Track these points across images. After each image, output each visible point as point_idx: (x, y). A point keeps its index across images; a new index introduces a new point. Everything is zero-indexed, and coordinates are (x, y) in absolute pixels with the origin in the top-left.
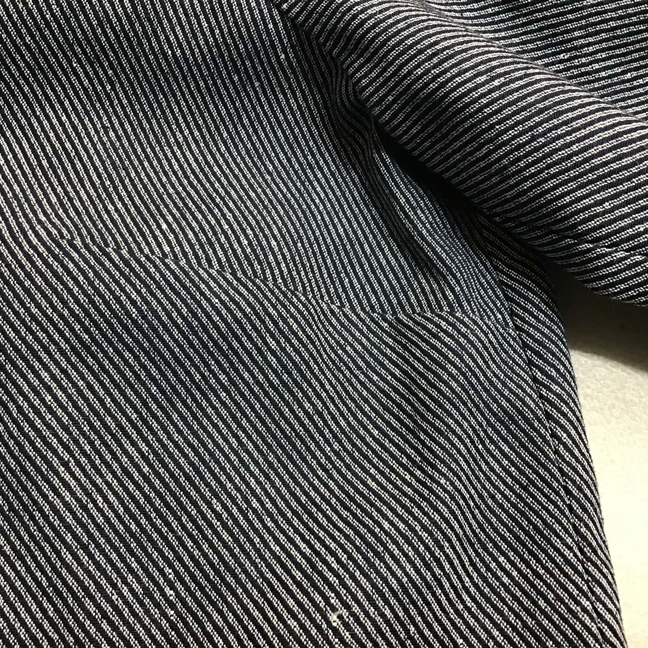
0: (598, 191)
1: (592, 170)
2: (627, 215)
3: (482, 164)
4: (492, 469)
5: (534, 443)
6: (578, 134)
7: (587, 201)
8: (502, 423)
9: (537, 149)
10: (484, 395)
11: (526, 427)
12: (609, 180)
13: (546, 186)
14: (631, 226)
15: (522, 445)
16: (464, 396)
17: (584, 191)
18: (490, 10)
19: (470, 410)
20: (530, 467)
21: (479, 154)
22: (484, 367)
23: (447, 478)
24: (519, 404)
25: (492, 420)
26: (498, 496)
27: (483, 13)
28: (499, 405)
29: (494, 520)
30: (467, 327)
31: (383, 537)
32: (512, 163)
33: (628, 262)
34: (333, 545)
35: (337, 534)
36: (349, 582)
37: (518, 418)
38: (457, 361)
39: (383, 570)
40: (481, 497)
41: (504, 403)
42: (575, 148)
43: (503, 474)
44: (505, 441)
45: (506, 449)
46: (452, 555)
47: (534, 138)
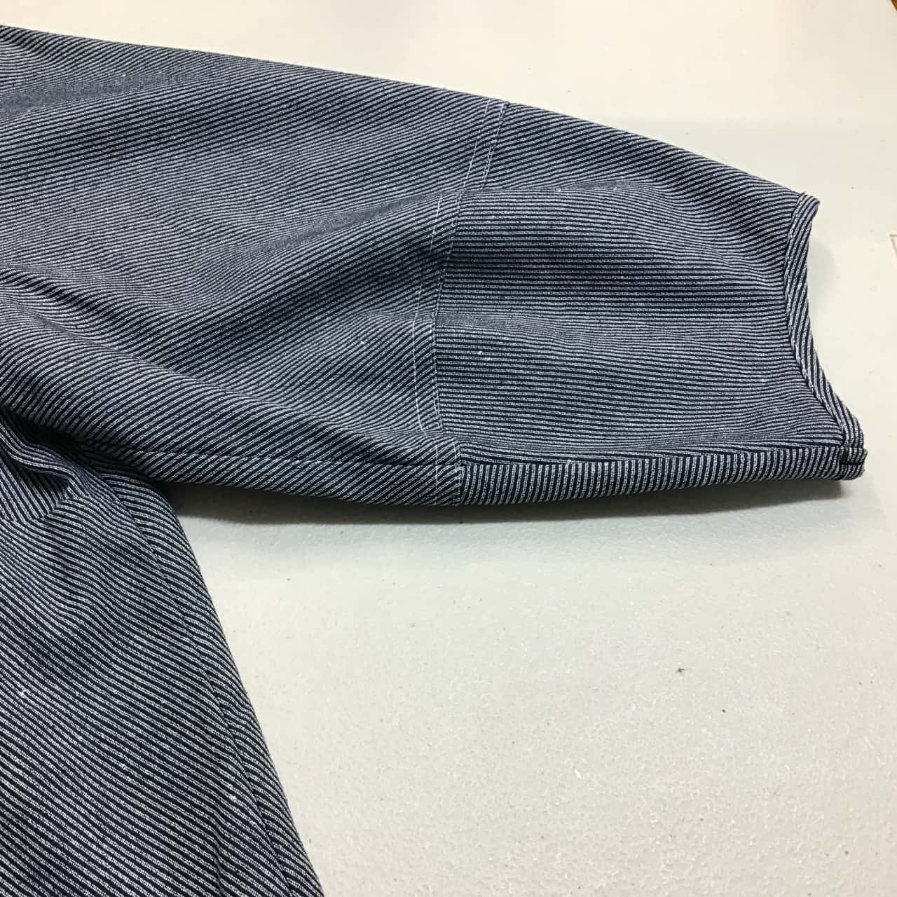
0: (139, 419)
1: (133, 407)
2: (159, 430)
3: (66, 413)
4: (120, 585)
5: (144, 561)
6: (123, 389)
7: (133, 426)
8: (120, 555)
9: (97, 399)
10: (104, 540)
11: (136, 553)
12: (144, 412)
13: (107, 420)
14: (163, 436)
15: (137, 565)
16: (88, 545)
17: (130, 420)
18: (97, 322)
19: (95, 553)
20: (144, 576)
21: (63, 407)
22: (100, 525)
23: (86, 597)
24: (128, 540)
25: (114, 555)
26: (127, 601)
27: (92, 324)
28: (116, 544)
29: (127, 615)
30: (82, 503)
31: (47, 643)
32: (84, 409)
33: (166, 458)
34: (14, 654)
35: (15, 645)
36: (28, 675)
37: (130, 549)
38: (79, 526)
39: (50, 664)
40: (114, 603)
41: (119, 542)
42: (121, 396)
43: (128, 586)
44: (125, 565)
45: (127, 570)
46: (96, 643)
47: (95, 393)
